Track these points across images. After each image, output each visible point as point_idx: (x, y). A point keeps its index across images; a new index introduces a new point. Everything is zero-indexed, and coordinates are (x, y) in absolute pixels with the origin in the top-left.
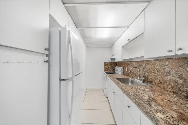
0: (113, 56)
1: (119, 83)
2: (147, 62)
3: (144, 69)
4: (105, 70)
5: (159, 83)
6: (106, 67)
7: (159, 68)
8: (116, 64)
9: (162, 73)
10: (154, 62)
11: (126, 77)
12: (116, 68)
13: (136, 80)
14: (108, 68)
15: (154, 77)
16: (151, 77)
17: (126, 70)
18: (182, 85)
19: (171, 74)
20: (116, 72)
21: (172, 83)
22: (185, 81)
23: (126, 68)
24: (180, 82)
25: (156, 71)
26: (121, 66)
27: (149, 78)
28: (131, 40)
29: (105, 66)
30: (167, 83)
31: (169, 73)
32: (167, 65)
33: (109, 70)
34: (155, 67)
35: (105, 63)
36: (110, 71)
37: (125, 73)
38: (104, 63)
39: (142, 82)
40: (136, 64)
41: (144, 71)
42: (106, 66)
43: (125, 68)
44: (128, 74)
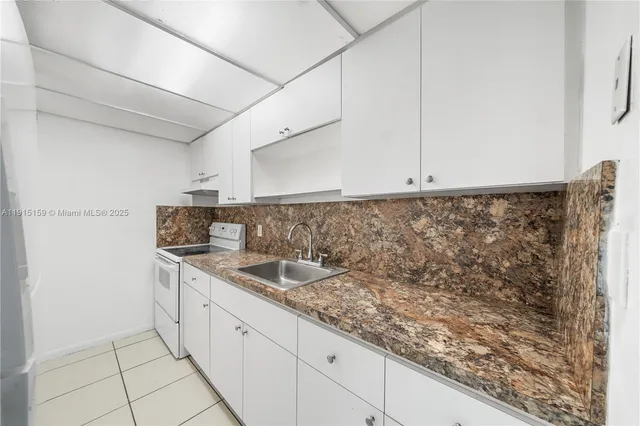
0: (202, 181)
1: (266, 287)
2: (328, 208)
3: (319, 227)
4: (161, 242)
5: (359, 262)
6: (166, 228)
7: (359, 222)
8: (213, 214)
9: (365, 235)
10: (346, 206)
11: (264, 259)
12: (216, 229)
13: (300, 261)
14: (176, 229)
15: (347, 247)
16: (340, 249)
17: (260, 234)
18: (404, 258)
19: (384, 236)
20: (213, 242)
21: (386, 256)
22: (408, 248)
23: (260, 227)
24: (400, 250)
25: (352, 231)
26: (237, 218)
27: (335, 250)
28: (293, 133)
29: (164, 221)
30: (377, 258)
31: (379, 234)
32: (376, 216)
33: (183, 239)
34: (349, 221)
35: (160, 210)
36: (188, 241)
37: (254, 244)
38: (155, 210)
39: (319, 264)
40: (294, 213)
41: (320, 233)
42: (168, 223)
43: (255, 226)
44: (267, 247)
